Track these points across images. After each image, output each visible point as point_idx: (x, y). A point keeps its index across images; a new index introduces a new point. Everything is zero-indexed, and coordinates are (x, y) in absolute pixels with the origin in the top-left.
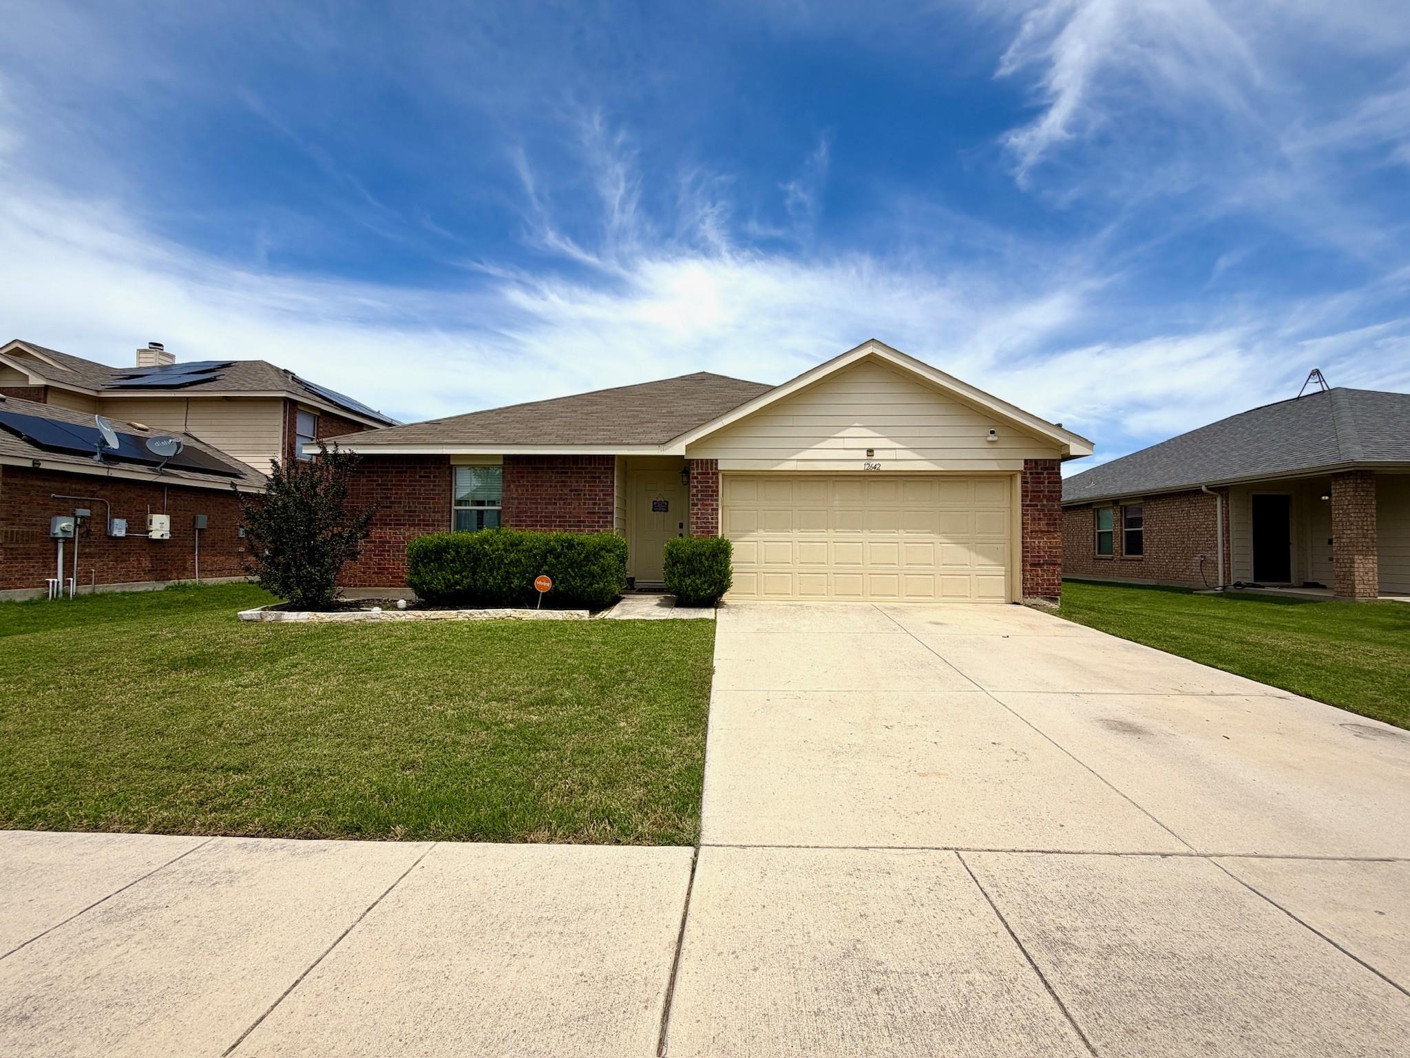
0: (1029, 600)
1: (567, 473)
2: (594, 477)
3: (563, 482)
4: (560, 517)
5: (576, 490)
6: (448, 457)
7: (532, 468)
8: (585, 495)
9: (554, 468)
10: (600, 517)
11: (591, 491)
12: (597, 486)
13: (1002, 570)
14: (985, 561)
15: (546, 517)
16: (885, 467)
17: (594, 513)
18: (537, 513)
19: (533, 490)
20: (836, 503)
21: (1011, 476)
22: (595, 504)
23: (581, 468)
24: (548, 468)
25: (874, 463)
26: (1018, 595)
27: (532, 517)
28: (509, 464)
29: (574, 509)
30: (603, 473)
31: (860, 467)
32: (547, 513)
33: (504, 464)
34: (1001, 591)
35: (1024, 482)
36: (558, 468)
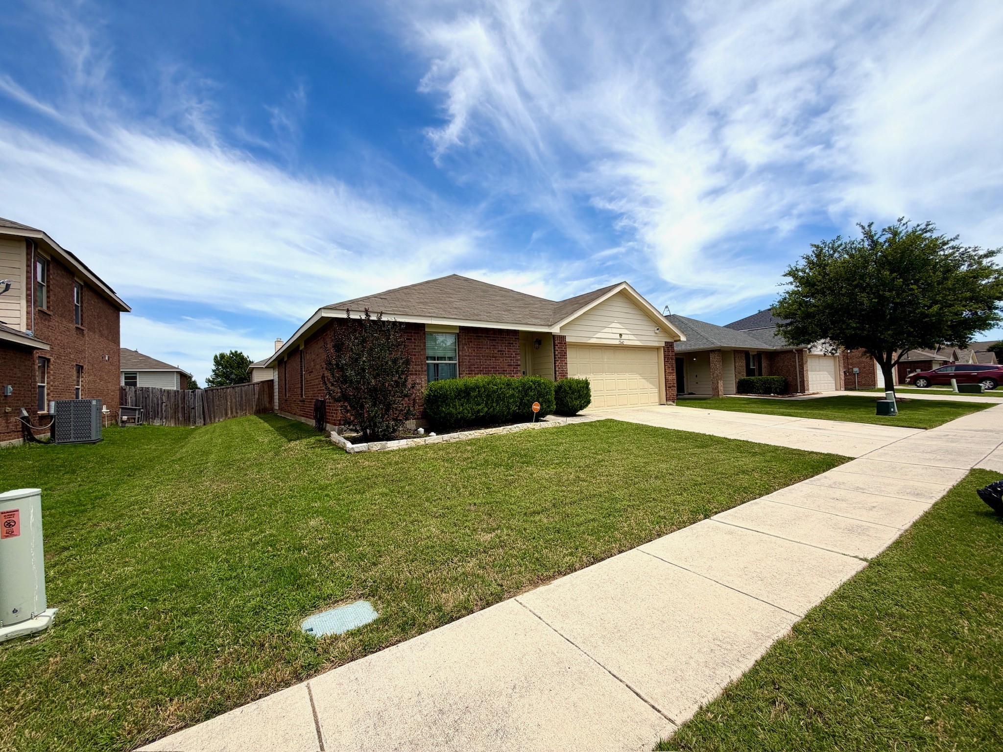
0: (668, 403)
1: (496, 340)
2: (509, 343)
3: (494, 345)
4: (494, 368)
5: (501, 351)
6: (423, 325)
7: (476, 336)
8: (506, 354)
9: (488, 337)
10: (514, 368)
11: (509, 351)
12: (512, 349)
13: (656, 390)
14: (653, 387)
15: (486, 368)
16: (626, 343)
17: (511, 365)
18: (481, 365)
19: (478, 350)
20: (606, 360)
21: (658, 348)
22: (511, 360)
23: (503, 338)
24: (485, 337)
25: (622, 341)
26: (664, 401)
27: (478, 368)
28: (463, 333)
29: (501, 362)
30: (514, 341)
31: (617, 342)
32: (486, 365)
33: (460, 332)
34: (657, 400)
35: (665, 351)
36: (490, 337)
